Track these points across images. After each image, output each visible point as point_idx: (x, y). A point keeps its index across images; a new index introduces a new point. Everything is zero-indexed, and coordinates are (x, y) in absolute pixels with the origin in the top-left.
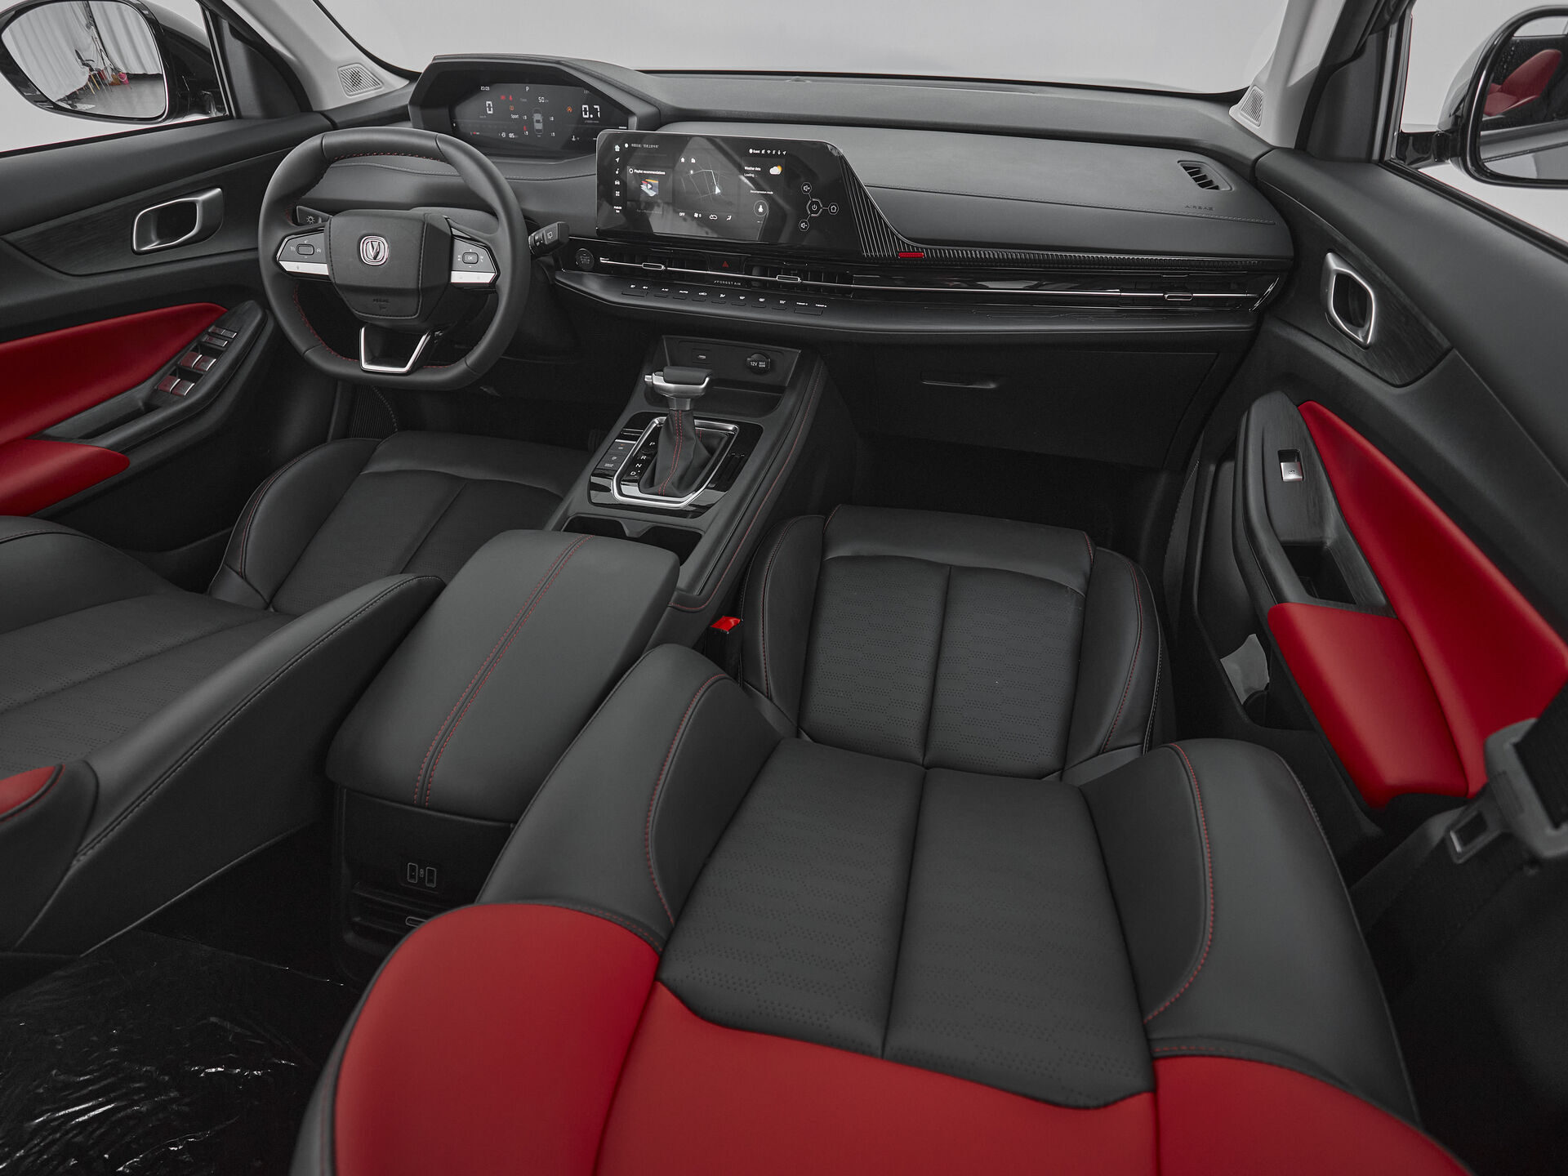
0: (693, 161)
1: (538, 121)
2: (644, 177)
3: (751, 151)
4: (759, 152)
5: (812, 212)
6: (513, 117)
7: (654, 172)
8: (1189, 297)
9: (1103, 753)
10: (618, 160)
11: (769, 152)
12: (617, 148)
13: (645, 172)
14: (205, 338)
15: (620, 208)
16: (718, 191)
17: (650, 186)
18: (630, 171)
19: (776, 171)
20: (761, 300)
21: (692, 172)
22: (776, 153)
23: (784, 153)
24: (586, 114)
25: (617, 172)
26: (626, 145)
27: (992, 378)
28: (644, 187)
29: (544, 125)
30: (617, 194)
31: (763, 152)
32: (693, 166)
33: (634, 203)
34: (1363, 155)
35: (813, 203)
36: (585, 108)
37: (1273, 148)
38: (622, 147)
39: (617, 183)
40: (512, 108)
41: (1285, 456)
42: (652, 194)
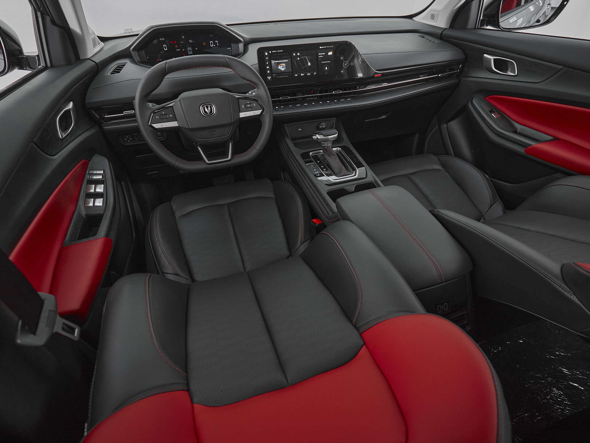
0: (298, 54)
1: (190, 51)
2: (279, 63)
3: (320, 47)
4: (323, 47)
5: (345, 66)
6: (178, 50)
7: (283, 61)
8: (445, 75)
9: (492, 206)
10: (267, 58)
11: (327, 47)
12: (266, 54)
13: (279, 61)
14: (87, 177)
15: (270, 77)
16: (309, 64)
17: (282, 67)
18: (273, 62)
19: (330, 53)
20: (328, 102)
21: (298, 59)
22: (330, 47)
23: (333, 46)
24: (212, 45)
25: (267, 63)
26: (270, 52)
27: (385, 114)
28: (279, 67)
29: (193, 52)
30: (268, 72)
31: (325, 47)
32: (299, 56)
33: (276, 74)
34: (474, 27)
35: (345, 63)
36: (211, 43)
37: (445, 29)
38: (268, 53)
39: (268, 67)
40: (176, 46)
41: (491, 112)
42: (283, 69)
